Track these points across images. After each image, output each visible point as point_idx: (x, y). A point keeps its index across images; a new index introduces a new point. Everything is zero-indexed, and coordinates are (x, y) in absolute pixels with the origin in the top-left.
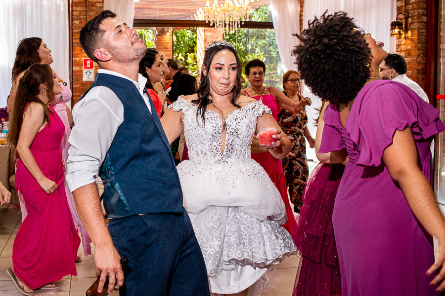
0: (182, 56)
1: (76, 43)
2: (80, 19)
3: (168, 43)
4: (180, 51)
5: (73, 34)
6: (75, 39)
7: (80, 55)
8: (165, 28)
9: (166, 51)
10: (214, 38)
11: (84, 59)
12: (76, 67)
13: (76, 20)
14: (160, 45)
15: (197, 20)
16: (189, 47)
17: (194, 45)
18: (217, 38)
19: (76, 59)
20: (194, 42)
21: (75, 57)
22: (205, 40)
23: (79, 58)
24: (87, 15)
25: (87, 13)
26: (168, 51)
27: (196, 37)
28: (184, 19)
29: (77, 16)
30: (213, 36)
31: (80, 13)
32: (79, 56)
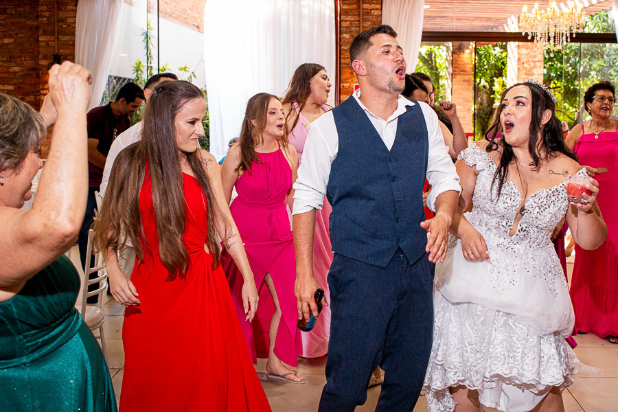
0: (486, 81)
1: (345, 64)
2: (351, 32)
3: (467, 64)
4: (484, 75)
5: (342, 51)
6: (344, 58)
7: (350, 80)
8: (464, 43)
9: (464, 75)
10: (531, 57)
11: (355, 85)
12: (345, 96)
13: (346, 33)
14: (456, 67)
15: (508, 31)
16: (496, 69)
17: (503, 67)
18: (535, 57)
19: (345, 85)
20: (503, 63)
21: (343, 83)
22: (519, 60)
23: (349, 84)
24: (359, 27)
25: (360, 24)
26: (467, 75)
27: (506, 56)
28: (490, 31)
29: (346, 27)
30: (531, 54)
31: (351, 24)
32: (348, 81)
